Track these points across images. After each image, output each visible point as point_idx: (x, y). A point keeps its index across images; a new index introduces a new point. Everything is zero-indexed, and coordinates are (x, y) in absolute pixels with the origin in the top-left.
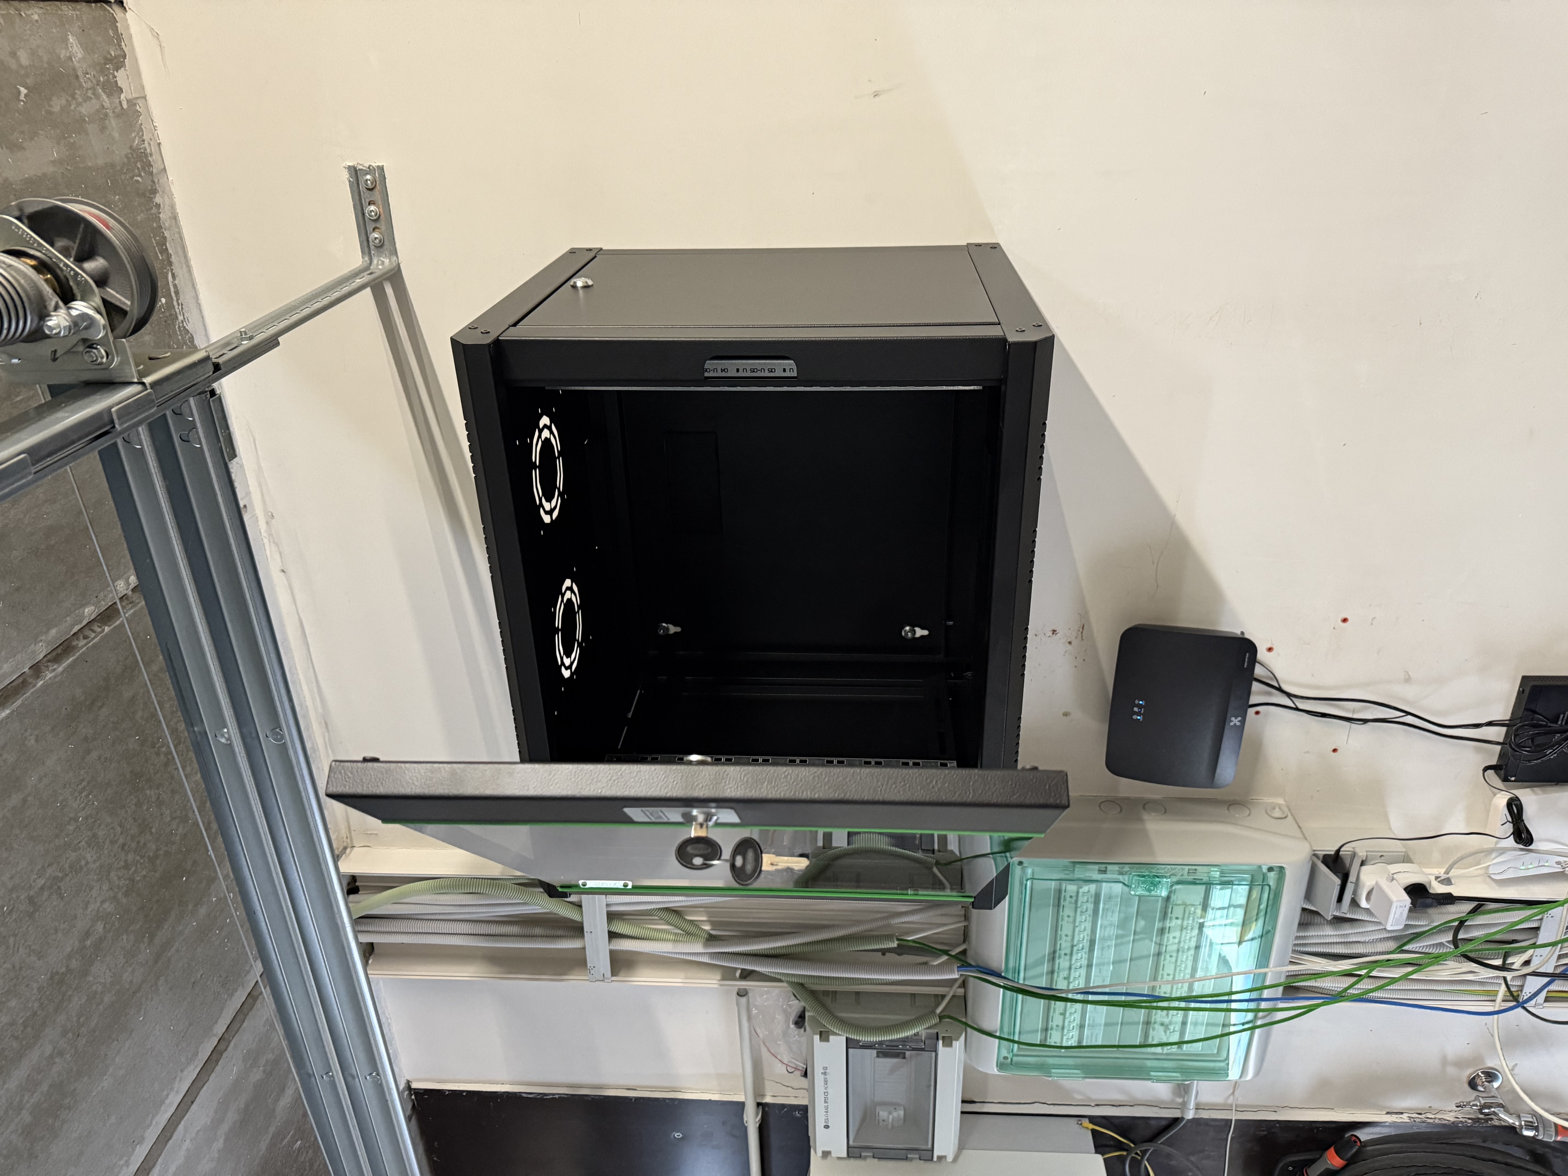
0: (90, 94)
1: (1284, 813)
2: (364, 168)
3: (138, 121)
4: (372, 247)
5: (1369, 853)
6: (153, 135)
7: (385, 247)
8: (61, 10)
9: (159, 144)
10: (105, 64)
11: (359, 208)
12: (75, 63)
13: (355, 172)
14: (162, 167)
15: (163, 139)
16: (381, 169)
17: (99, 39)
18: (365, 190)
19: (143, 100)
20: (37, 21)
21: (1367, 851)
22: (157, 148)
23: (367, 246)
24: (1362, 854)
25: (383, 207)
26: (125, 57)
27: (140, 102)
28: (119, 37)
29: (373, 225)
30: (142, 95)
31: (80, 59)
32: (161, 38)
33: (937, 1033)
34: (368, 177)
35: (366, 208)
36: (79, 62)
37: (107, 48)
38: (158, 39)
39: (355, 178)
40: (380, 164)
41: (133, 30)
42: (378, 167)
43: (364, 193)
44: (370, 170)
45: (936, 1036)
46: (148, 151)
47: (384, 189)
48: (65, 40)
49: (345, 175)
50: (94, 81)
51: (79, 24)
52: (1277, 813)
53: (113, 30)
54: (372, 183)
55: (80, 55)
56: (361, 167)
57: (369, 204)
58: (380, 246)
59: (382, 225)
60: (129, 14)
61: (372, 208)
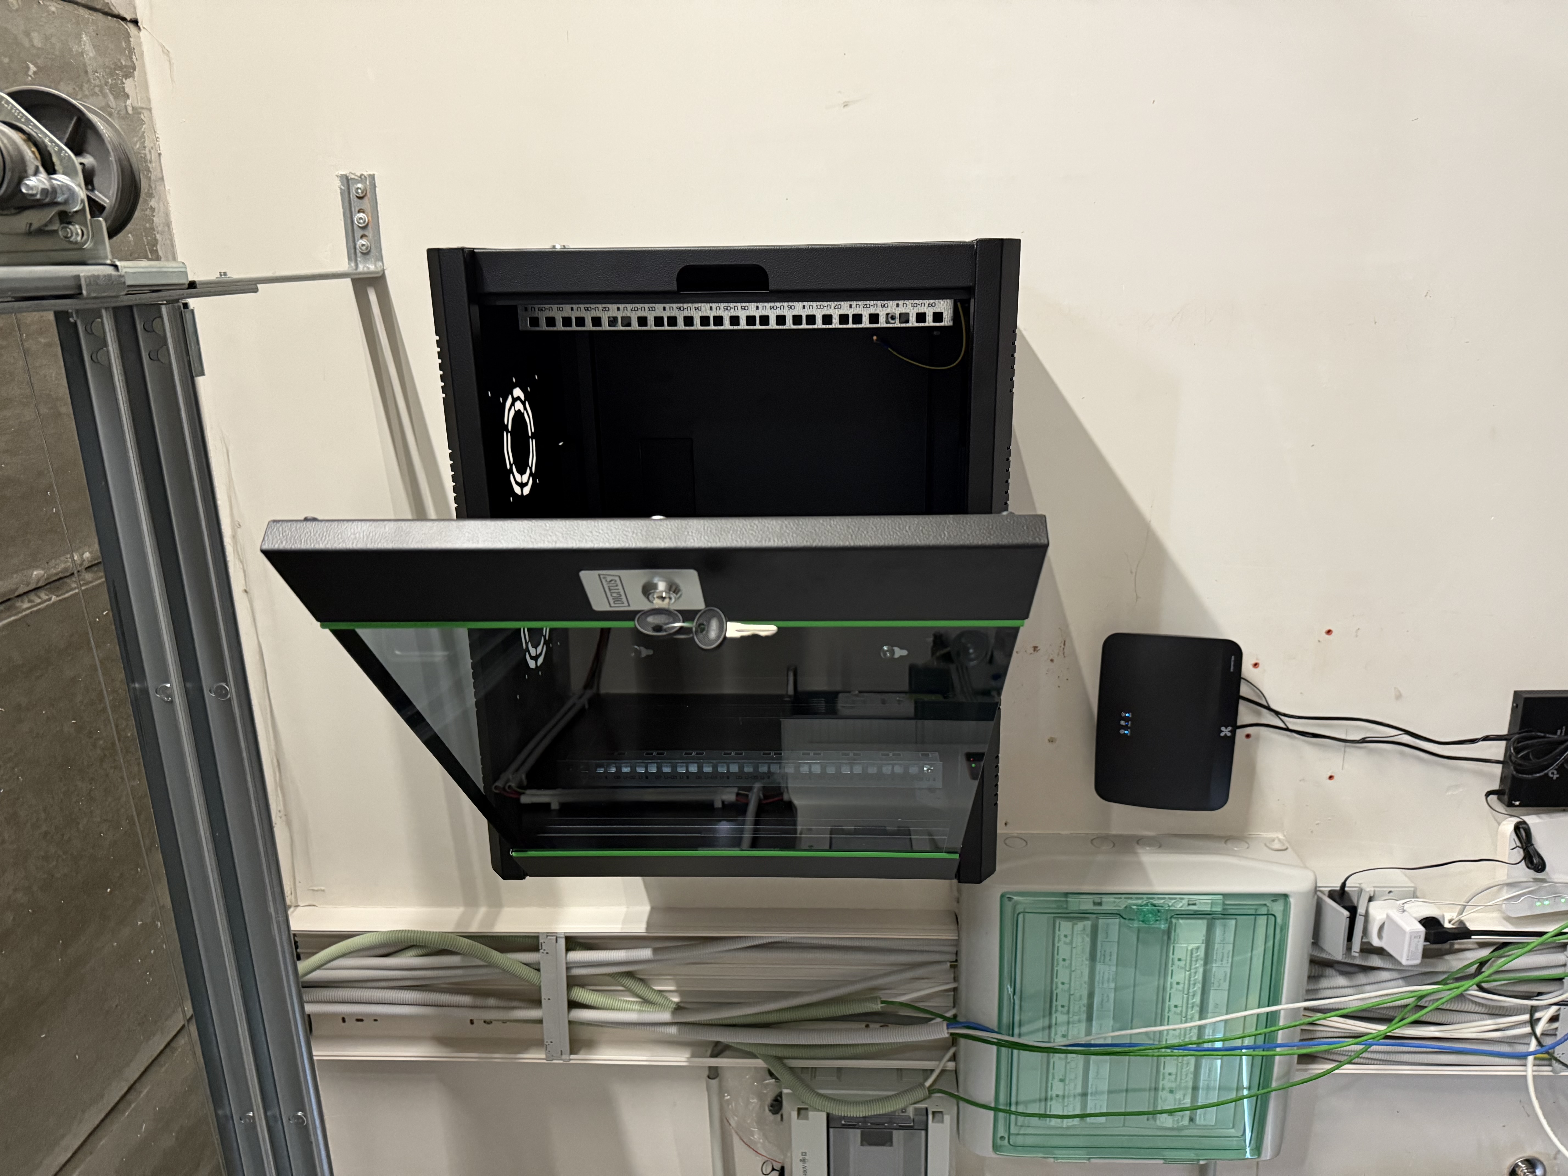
0: (97, 90)
1: (1283, 845)
2: (356, 178)
3: (141, 129)
4: (359, 254)
5: (1376, 889)
6: (155, 145)
7: (372, 254)
8: (77, 10)
9: (160, 154)
10: (115, 69)
11: (348, 215)
12: (86, 60)
13: (347, 181)
14: (161, 176)
15: (163, 150)
16: (372, 177)
17: (111, 46)
18: (356, 199)
19: (148, 112)
20: (53, 12)
21: (1374, 887)
22: (157, 158)
23: (353, 253)
24: (1369, 889)
25: (372, 214)
26: (134, 69)
27: (146, 113)
28: (131, 51)
29: (361, 232)
30: (148, 107)
31: (90, 57)
32: (171, 55)
33: (927, 1109)
34: (359, 185)
35: (355, 215)
36: (90, 59)
37: (119, 57)
38: (168, 56)
39: (346, 185)
40: (371, 173)
41: (145, 48)
42: (370, 175)
43: (354, 202)
44: (362, 179)
45: (924, 1112)
46: (148, 157)
47: (374, 196)
48: (78, 37)
49: (337, 183)
50: (103, 82)
51: (95, 28)
52: (1277, 845)
53: (125, 42)
54: (362, 192)
55: (91, 55)
56: (353, 176)
57: (359, 212)
58: (366, 254)
59: (369, 232)
60: (143, 33)
61: (361, 215)
